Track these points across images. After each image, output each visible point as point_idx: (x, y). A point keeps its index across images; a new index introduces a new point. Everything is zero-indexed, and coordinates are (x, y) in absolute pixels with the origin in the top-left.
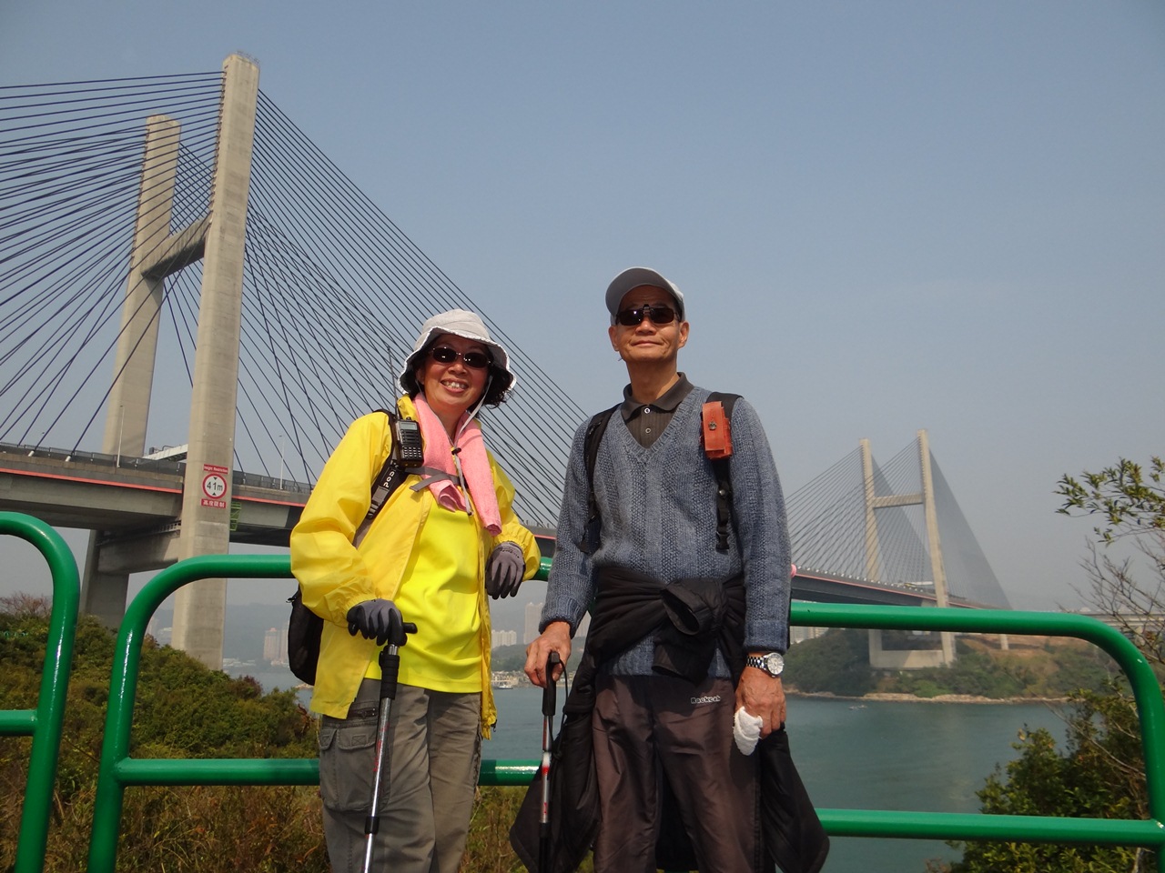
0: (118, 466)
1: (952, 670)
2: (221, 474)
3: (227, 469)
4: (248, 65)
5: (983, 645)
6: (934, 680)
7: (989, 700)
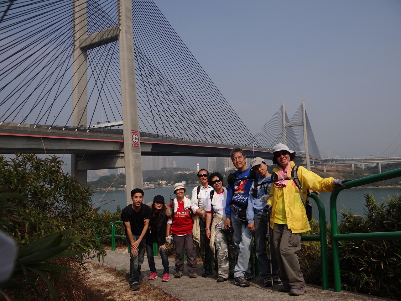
0: (103, 133)
3: (138, 131)
5: (318, 171)
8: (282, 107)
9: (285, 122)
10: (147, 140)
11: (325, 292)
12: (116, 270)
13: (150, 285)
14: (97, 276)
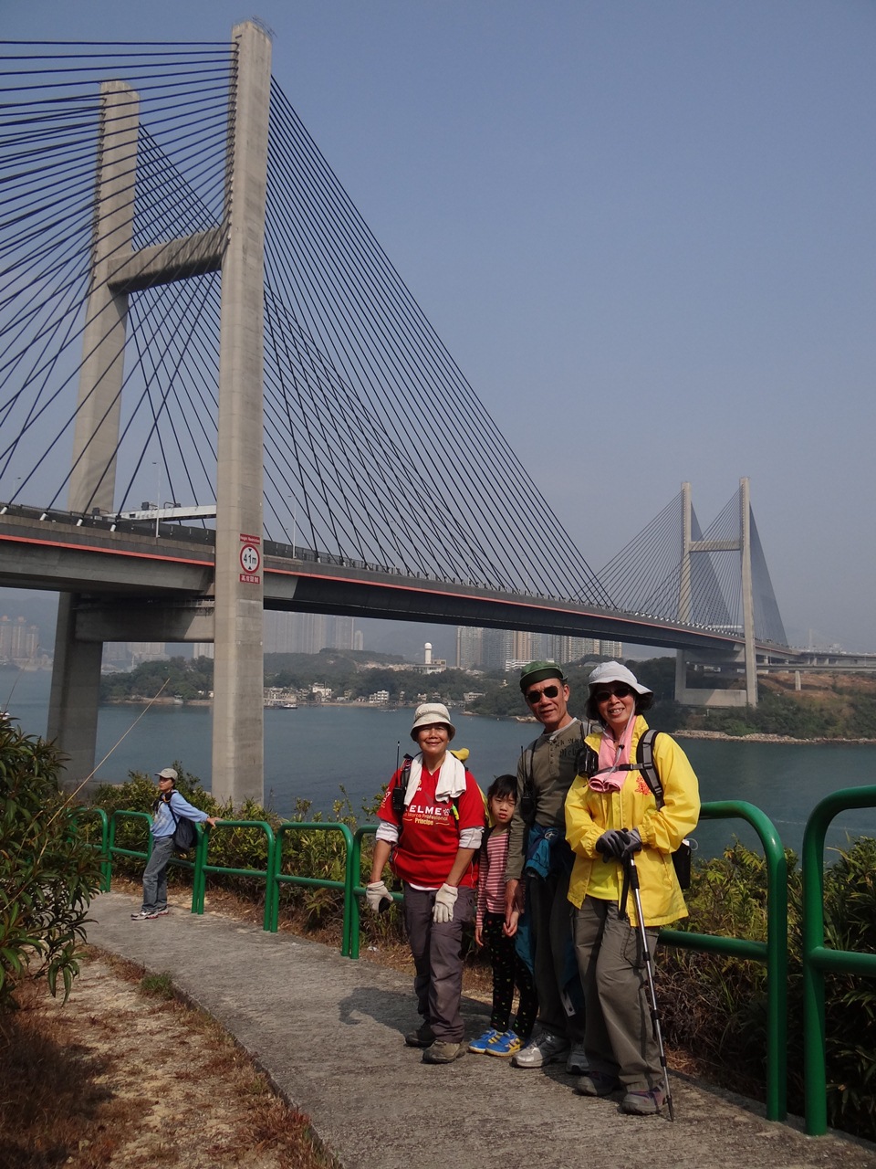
0: (157, 536)
1: (757, 710)
2: (255, 545)
3: (259, 539)
4: (262, 36)
5: (777, 685)
6: (743, 719)
7: (796, 740)
8: (683, 493)
9: (688, 538)
10: (285, 567)
11: (773, 1130)
12: (144, 971)
13: (236, 1043)
14: (84, 987)
